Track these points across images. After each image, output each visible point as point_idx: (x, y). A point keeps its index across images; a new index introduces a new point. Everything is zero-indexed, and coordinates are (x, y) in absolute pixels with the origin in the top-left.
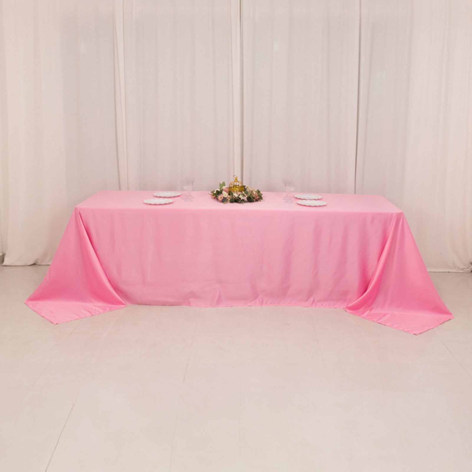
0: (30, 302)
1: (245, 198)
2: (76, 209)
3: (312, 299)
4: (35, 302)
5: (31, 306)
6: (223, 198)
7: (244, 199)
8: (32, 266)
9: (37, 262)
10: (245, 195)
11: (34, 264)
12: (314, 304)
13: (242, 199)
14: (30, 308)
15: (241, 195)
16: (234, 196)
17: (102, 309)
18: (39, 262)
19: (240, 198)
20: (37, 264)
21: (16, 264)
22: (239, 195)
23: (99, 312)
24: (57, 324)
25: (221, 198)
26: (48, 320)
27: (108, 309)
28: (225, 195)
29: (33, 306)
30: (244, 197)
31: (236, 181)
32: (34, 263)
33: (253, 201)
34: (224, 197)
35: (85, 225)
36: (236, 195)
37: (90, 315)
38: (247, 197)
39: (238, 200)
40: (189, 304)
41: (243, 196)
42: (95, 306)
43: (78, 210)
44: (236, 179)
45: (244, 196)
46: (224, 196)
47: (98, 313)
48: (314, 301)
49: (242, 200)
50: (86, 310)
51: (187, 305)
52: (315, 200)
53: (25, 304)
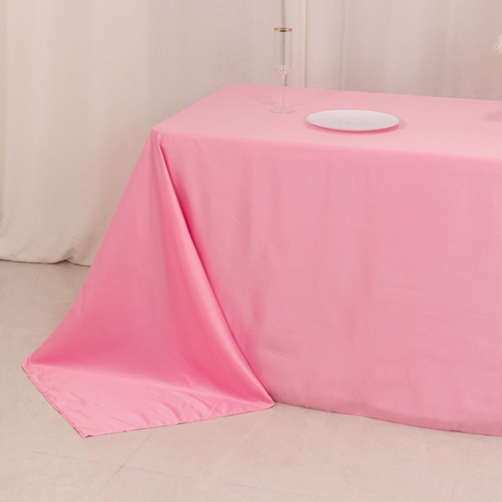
0: (34, 367)
2: (154, 134)
4: (46, 368)
5: (34, 376)
8: (58, 267)
9: (71, 258)
11: (65, 261)
14: (34, 383)
17: (210, 407)
18: (76, 258)
20: (70, 260)
21: (21, 258)
23: (200, 415)
24: (89, 436)
26: (71, 423)
27: (224, 410)
29: (40, 377)
32: (66, 258)
35: (175, 183)
37: (177, 421)
42: (192, 396)
43: (159, 137)
47: (198, 418)
50: (168, 405)
53: (23, 369)
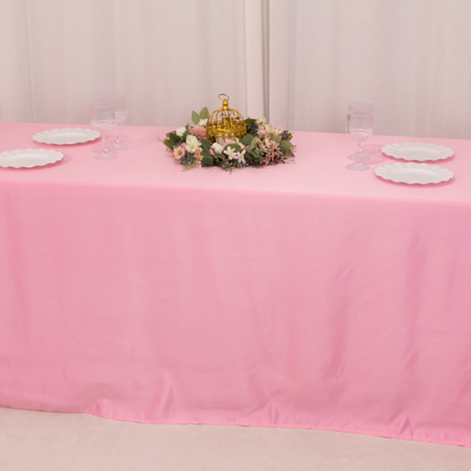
1: (240, 157)
3: (402, 419)
6: (184, 154)
7: (236, 158)
10: (242, 146)
12: (407, 432)
13: (231, 158)
15: (229, 148)
16: (213, 150)
19: (227, 156)
22: (226, 149)
25: (180, 153)
28: (192, 148)
30: (238, 153)
31: (225, 108)
33: (264, 164)
34: (186, 152)
36: (217, 147)
38: (244, 152)
39: (221, 160)
40: (98, 412)
41: (235, 152)
44: (225, 103)
45: (238, 149)
46: (188, 148)
48: (407, 424)
49: (230, 161)
51: (93, 414)
52: (429, 162)
